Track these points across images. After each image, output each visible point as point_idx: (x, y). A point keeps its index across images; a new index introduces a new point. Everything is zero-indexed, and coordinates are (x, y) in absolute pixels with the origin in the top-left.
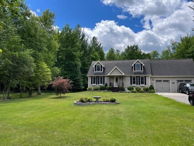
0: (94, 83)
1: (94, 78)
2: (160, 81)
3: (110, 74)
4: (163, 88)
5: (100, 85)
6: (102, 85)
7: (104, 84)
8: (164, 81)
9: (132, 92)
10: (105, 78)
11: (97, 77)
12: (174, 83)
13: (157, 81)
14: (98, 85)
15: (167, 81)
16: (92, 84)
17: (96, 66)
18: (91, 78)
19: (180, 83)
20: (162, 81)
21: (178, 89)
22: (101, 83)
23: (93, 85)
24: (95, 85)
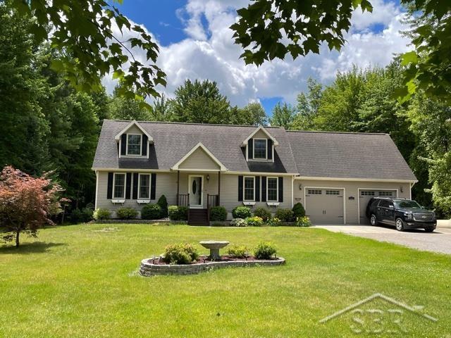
0: (119, 195)
1: (120, 177)
2: (319, 192)
3: (179, 167)
4: (324, 212)
5: (140, 201)
6: (147, 201)
7: (153, 197)
8: (328, 192)
9: (249, 225)
10: (159, 180)
11: (129, 174)
12: (353, 198)
13: (311, 192)
14: (131, 201)
15: (336, 192)
16: (109, 196)
17: (123, 137)
18: (106, 177)
19: (367, 198)
20: (324, 193)
21: (364, 214)
22: (144, 195)
23: (115, 201)
24: (122, 201)
